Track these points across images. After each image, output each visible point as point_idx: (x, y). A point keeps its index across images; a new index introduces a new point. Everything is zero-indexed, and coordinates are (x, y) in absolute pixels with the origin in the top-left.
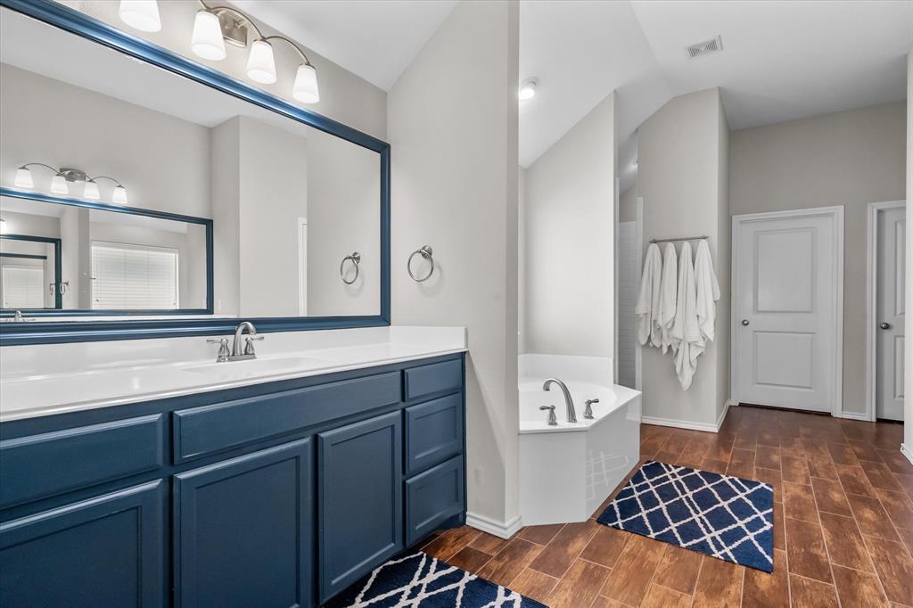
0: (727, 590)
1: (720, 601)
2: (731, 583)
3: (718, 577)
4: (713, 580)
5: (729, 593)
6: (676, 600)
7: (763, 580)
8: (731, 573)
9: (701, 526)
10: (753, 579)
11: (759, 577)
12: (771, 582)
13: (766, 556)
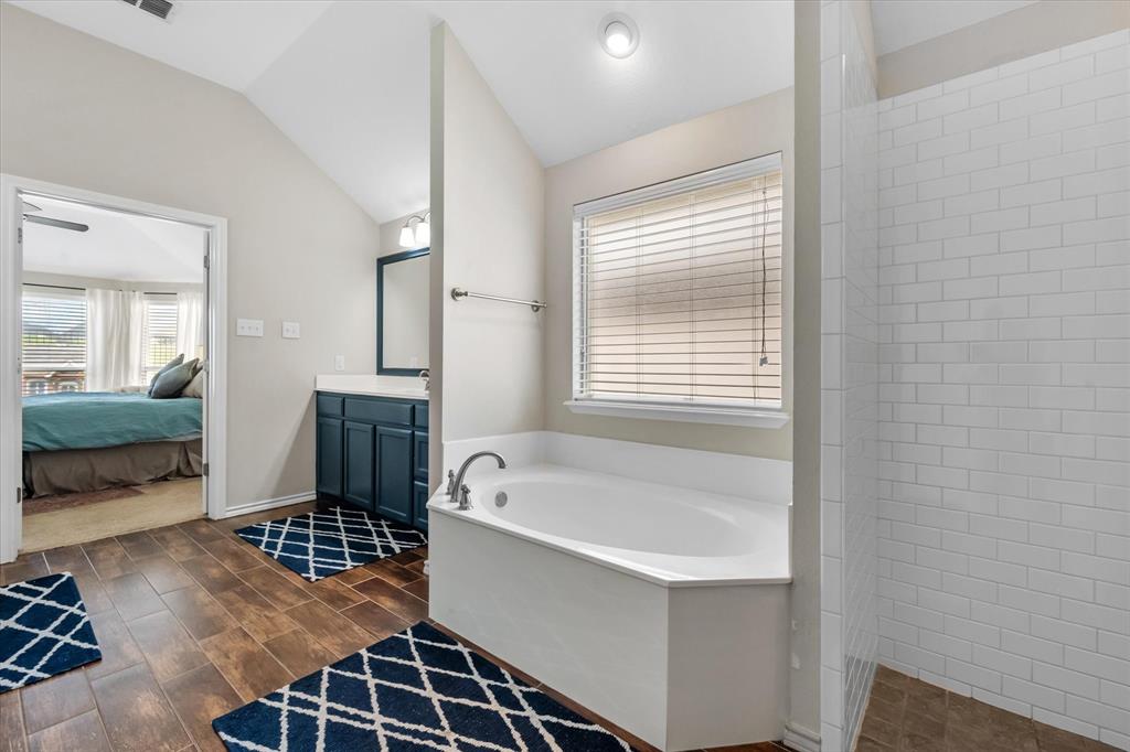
0: (241, 669)
1: (237, 657)
2: (243, 677)
3: (260, 673)
4: (260, 666)
5: (236, 668)
6: (267, 632)
7: (216, 706)
8: (253, 686)
9: (352, 711)
10: (227, 700)
11: (222, 707)
12: (206, 711)
13: (234, 740)
